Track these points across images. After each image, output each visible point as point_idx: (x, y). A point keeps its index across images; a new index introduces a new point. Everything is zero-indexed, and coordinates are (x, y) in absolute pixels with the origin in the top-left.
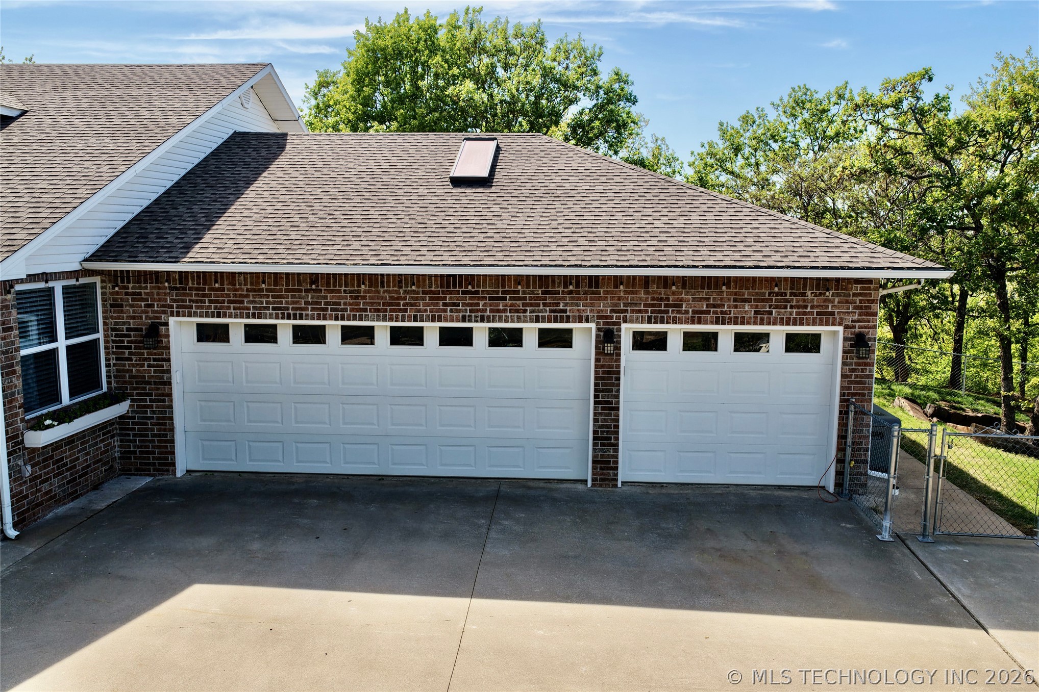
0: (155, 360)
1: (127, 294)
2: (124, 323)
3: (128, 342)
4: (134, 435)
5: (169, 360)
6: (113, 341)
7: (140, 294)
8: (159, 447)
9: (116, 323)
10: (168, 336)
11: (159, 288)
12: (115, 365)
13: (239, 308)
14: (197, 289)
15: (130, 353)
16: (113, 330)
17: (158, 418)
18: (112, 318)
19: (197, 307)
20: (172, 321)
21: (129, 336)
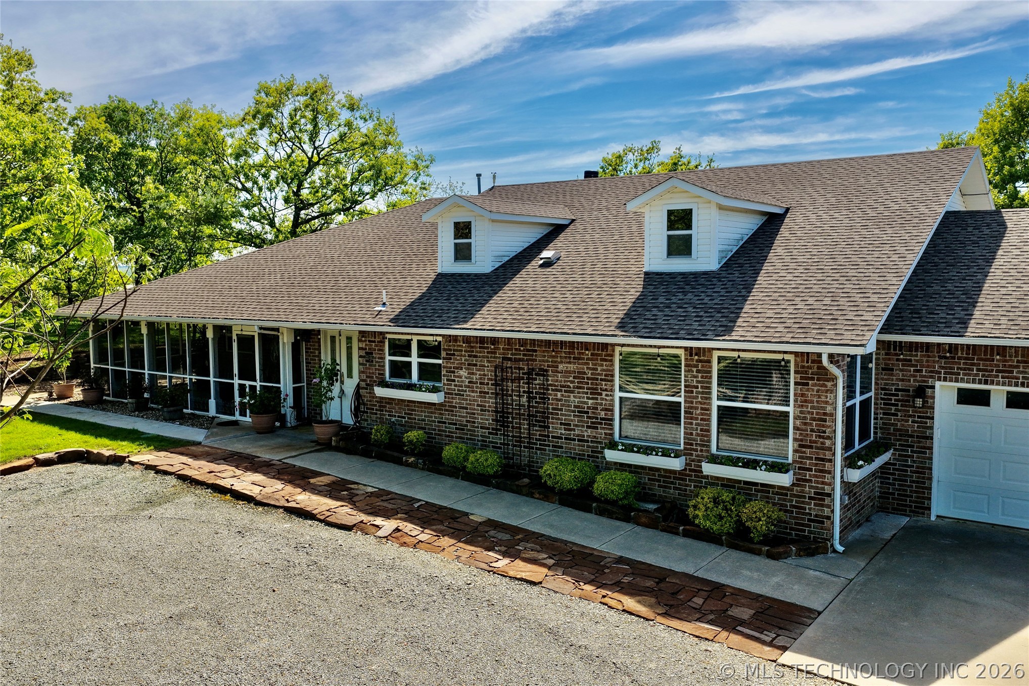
0: (919, 417)
1: (898, 360)
2: (893, 384)
3: (895, 400)
4: (894, 479)
5: (933, 418)
6: (882, 399)
7: (910, 360)
8: (916, 492)
9: (886, 384)
10: (933, 398)
11: (929, 356)
12: (881, 418)
13: (1008, 377)
14: (966, 359)
15: (896, 410)
16: (882, 389)
17: (918, 467)
18: (882, 379)
19: (965, 374)
20: (938, 384)
21: (897, 395)
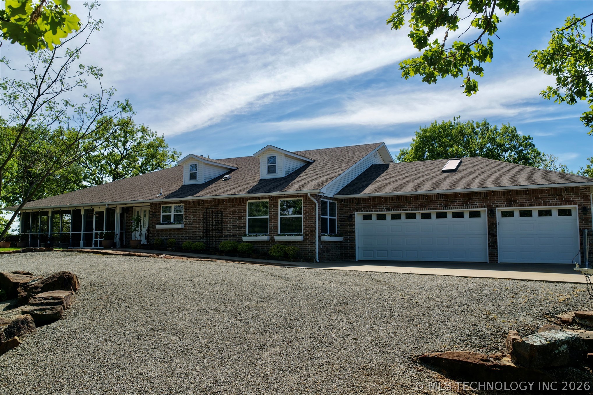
0: (351, 225)
1: (344, 206)
2: (343, 215)
3: (344, 220)
4: (344, 248)
5: (355, 225)
6: (340, 220)
7: (347, 206)
8: (351, 251)
9: (341, 215)
10: (355, 218)
11: (353, 204)
12: (340, 227)
13: (375, 209)
14: (363, 204)
15: (344, 223)
16: (340, 217)
17: (351, 243)
18: (339, 213)
19: (363, 209)
20: (356, 213)
21: (344, 218)
